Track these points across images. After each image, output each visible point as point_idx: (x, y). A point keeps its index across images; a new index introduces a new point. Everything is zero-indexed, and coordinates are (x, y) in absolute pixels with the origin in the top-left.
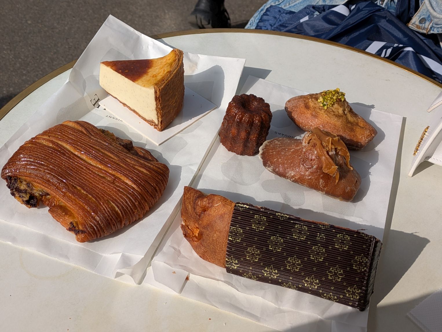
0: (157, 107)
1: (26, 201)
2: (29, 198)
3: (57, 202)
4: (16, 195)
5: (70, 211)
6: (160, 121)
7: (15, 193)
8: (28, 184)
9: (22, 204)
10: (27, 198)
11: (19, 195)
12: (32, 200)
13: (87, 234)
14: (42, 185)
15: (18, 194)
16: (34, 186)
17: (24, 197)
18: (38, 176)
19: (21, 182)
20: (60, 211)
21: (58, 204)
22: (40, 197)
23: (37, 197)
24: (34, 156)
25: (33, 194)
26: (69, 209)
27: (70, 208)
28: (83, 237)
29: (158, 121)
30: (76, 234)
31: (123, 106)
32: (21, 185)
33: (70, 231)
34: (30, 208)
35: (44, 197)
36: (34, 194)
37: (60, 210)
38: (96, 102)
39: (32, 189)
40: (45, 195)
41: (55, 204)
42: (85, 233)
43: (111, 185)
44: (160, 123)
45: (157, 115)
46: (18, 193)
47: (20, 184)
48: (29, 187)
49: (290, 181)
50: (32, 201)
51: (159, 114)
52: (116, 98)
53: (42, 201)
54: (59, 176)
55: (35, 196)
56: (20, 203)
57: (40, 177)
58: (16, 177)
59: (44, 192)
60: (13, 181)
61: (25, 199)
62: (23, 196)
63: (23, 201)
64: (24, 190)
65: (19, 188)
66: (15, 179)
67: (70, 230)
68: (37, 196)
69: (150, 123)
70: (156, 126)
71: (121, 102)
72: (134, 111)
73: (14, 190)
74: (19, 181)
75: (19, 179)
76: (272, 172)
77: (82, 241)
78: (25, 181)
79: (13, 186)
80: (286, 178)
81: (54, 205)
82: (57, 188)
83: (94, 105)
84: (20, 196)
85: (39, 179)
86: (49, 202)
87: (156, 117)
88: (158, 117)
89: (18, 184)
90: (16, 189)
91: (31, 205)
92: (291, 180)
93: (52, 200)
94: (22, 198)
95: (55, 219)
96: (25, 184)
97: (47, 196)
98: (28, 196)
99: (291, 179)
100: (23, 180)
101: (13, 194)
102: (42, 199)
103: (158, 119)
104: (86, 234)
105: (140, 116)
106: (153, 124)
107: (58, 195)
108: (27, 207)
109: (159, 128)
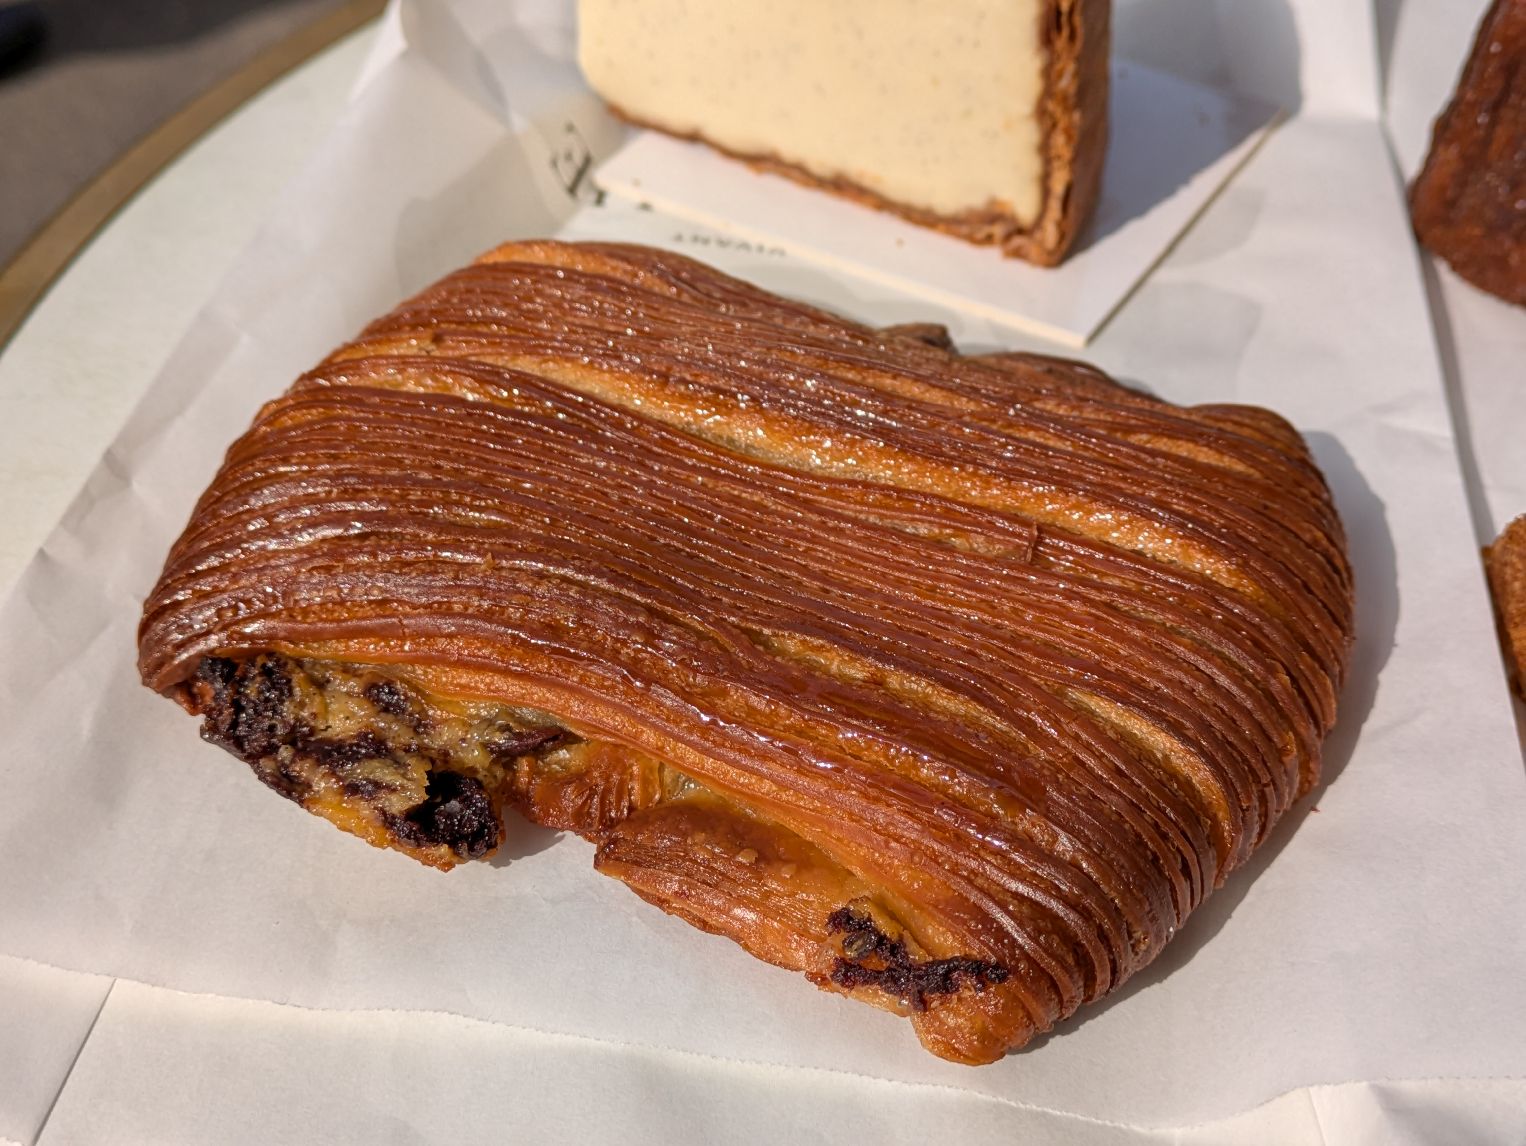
0: (1048, 92)
1: (412, 815)
2: (428, 790)
5: (780, 832)
6: (1058, 186)
7: (303, 769)
8: (378, 692)
9: (378, 842)
10: (409, 790)
11: (339, 779)
12: (454, 805)
13: (1021, 978)
14: (506, 672)
15: (333, 774)
16: (432, 698)
17: (389, 790)
18: (457, 608)
19: (321, 685)
20: (704, 849)
21: (661, 801)
22: (499, 772)
23: (480, 777)
24: (377, 480)
26: (770, 817)
27: (777, 804)
28: (996, 1018)
29: (1046, 193)
30: (922, 1004)
32: (326, 706)
33: (851, 988)
34: (447, 866)
35: (524, 765)
36: (446, 754)
37: (700, 837)
39: (420, 726)
40: (537, 752)
41: (639, 798)
42: (1003, 978)
44: (1054, 207)
45: (1045, 149)
46: (324, 769)
47: (318, 699)
48: (389, 708)
50: (455, 813)
51: (1059, 141)
52: (693, 138)
53: (519, 800)
55: (455, 768)
57: (471, 617)
58: (270, 654)
59: (521, 721)
60: (251, 690)
61: (397, 805)
62: (378, 785)
63: (388, 821)
64: (363, 736)
65: (312, 732)
66: (267, 672)
67: (847, 975)
68: (473, 770)
69: (965, 230)
70: (1018, 241)
71: (729, 154)
72: (840, 186)
73: (285, 753)
74: (297, 678)
75: (291, 665)
77: (987, 1048)
78: (347, 670)
79: (266, 723)
81: (634, 807)
82: (635, 668)
83: (573, 190)
84: (353, 789)
85: (472, 635)
86: (590, 797)
87: (1032, 165)
89: (302, 705)
90: (291, 739)
91: (453, 845)
93: (607, 779)
94: (372, 797)
96: (349, 694)
97: (555, 749)
98: (418, 773)
100: (326, 667)
101: (288, 785)
102: (514, 780)
103: (1045, 178)
104: (1012, 982)
105: (883, 204)
106: (998, 230)
107: (654, 726)
108: (427, 861)
109: (1041, 244)
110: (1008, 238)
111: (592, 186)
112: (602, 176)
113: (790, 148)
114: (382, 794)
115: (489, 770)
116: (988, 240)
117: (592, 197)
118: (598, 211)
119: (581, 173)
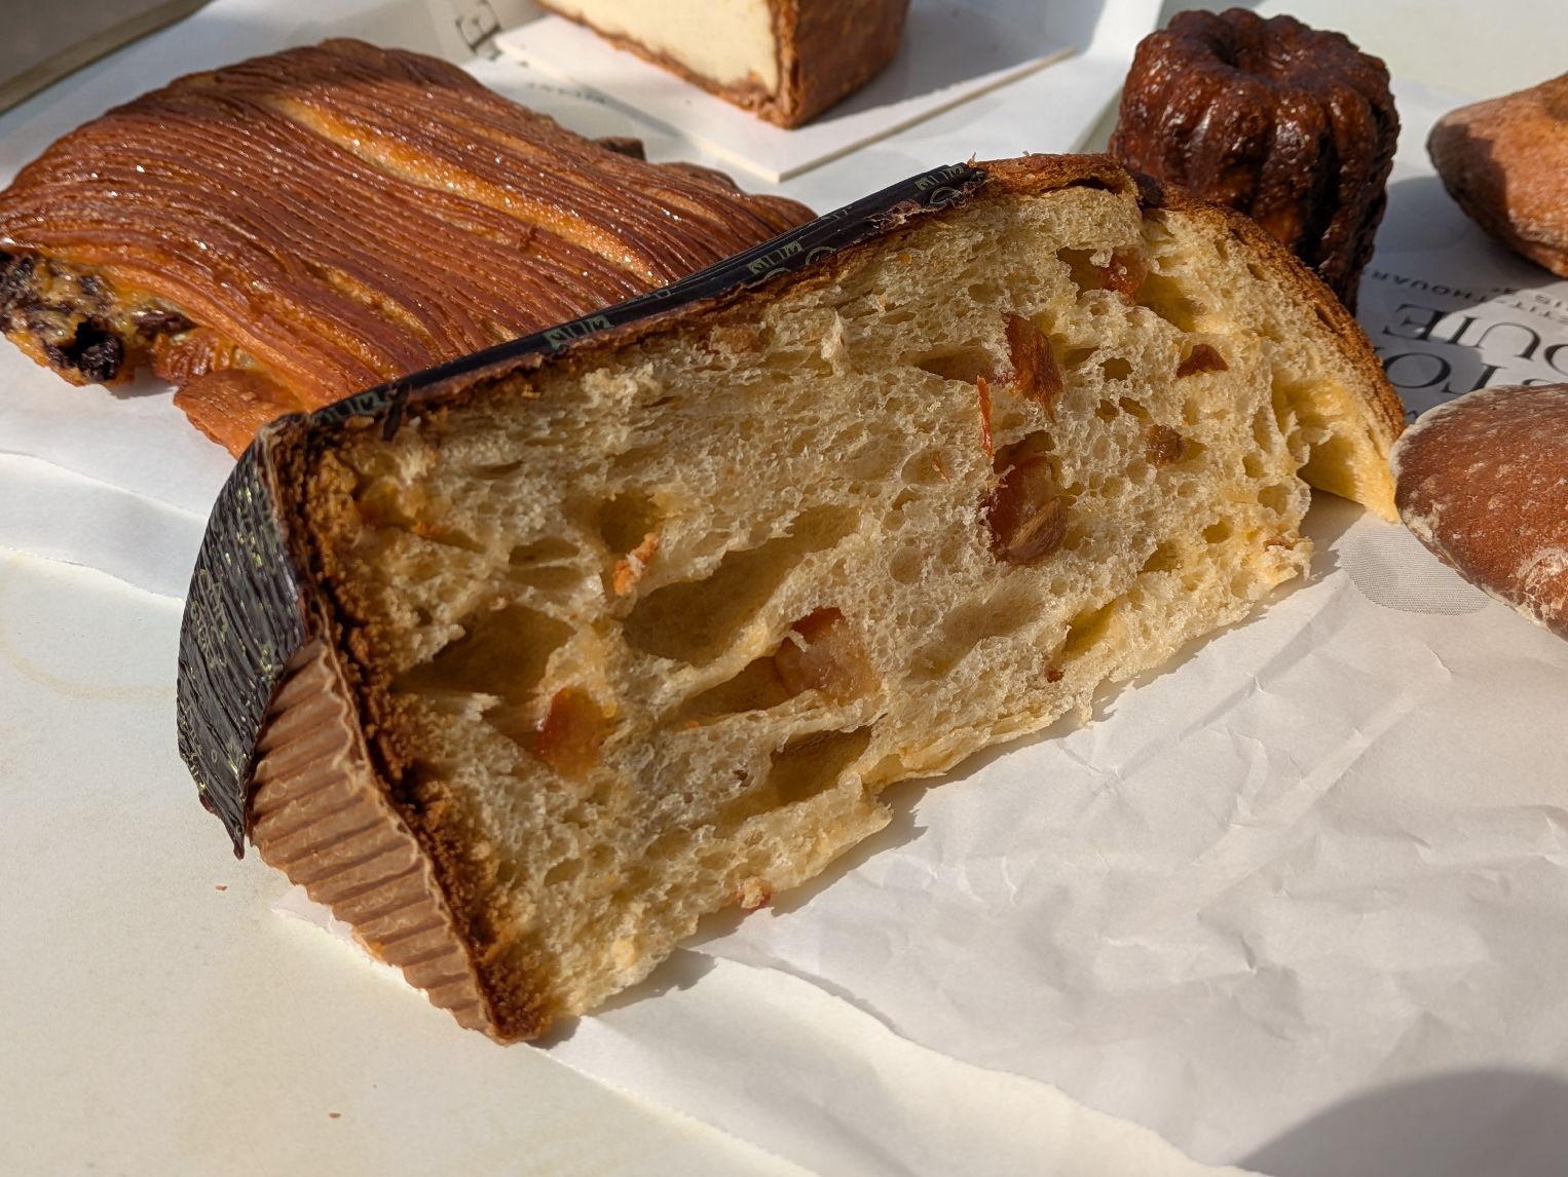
1: (62, 348)
2: (76, 333)
3: (220, 355)
4: (15, 321)
6: (787, 63)
7: (15, 314)
9: (40, 362)
10: (63, 331)
11: (28, 320)
12: (96, 348)
15: (25, 317)
16: (112, 288)
17: (52, 328)
19: (54, 274)
20: (228, 389)
21: (227, 365)
22: (141, 340)
23: (122, 337)
25: (106, 321)
26: (281, 381)
27: (284, 372)
29: (779, 65)
32: (51, 285)
34: (79, 383)
35: (159, 336)
36: (108, 322)
39: (102, 303)
40: (166, 331)
41: (212, 365)
43: (510, 258)
44: (786, 77)
45: (774, 28)
46: (24, 314)
47: (47, 281)
48: (89, 293)
49: (1537, 622)
50: (97, 354)
51: (782, 22)
52: (580, 21)
53: (148, 361)
54: (239, 221)
55: (111, 330)
56: (30, 361)
58: (32, 251)
59: (160, 307)
60: (12, 269)
61: (54, 337)
62: (47, 326)
63: (47, 348)
64: (62, 303)
65: (38, 296)
66: (25, 261)
68: (122, 334)
69: (737, 97)
70: (769, 106)
71: (602, 34)
72: (666, 60)
74: (42, 266)
75: (41, 259)
76: (1433, 549)
78: (74, 268)
80: (1509, 597)
81: (208, 370)
84: (31, 327)
85: (139, 246)
88: (778, 40)
89: (35, 282)
90: (21, 302)
91: (85, 371)
92: (1539, 615)
93: (196, 347)
94: (40, 333)
95: (205, 430)
96: (68, 282)
97: (176, 331)
98: (73, 322)
99: (1544, 608)
100: (62, 264)
102: (150, 347)
103: (778, 53)
105: (688, 73)
106: (756, 97)
107: (228, 315)
108: (66, 378)
109: (781, 109)
110: (762, 104)
111: (493, 46)
112: (500, 41)
113: (635, 31)
114: (47, 330)
115: (134, 336)
116: (750, 107)
117: (489, 54)
118: (490, 64)
119: (486, 37)
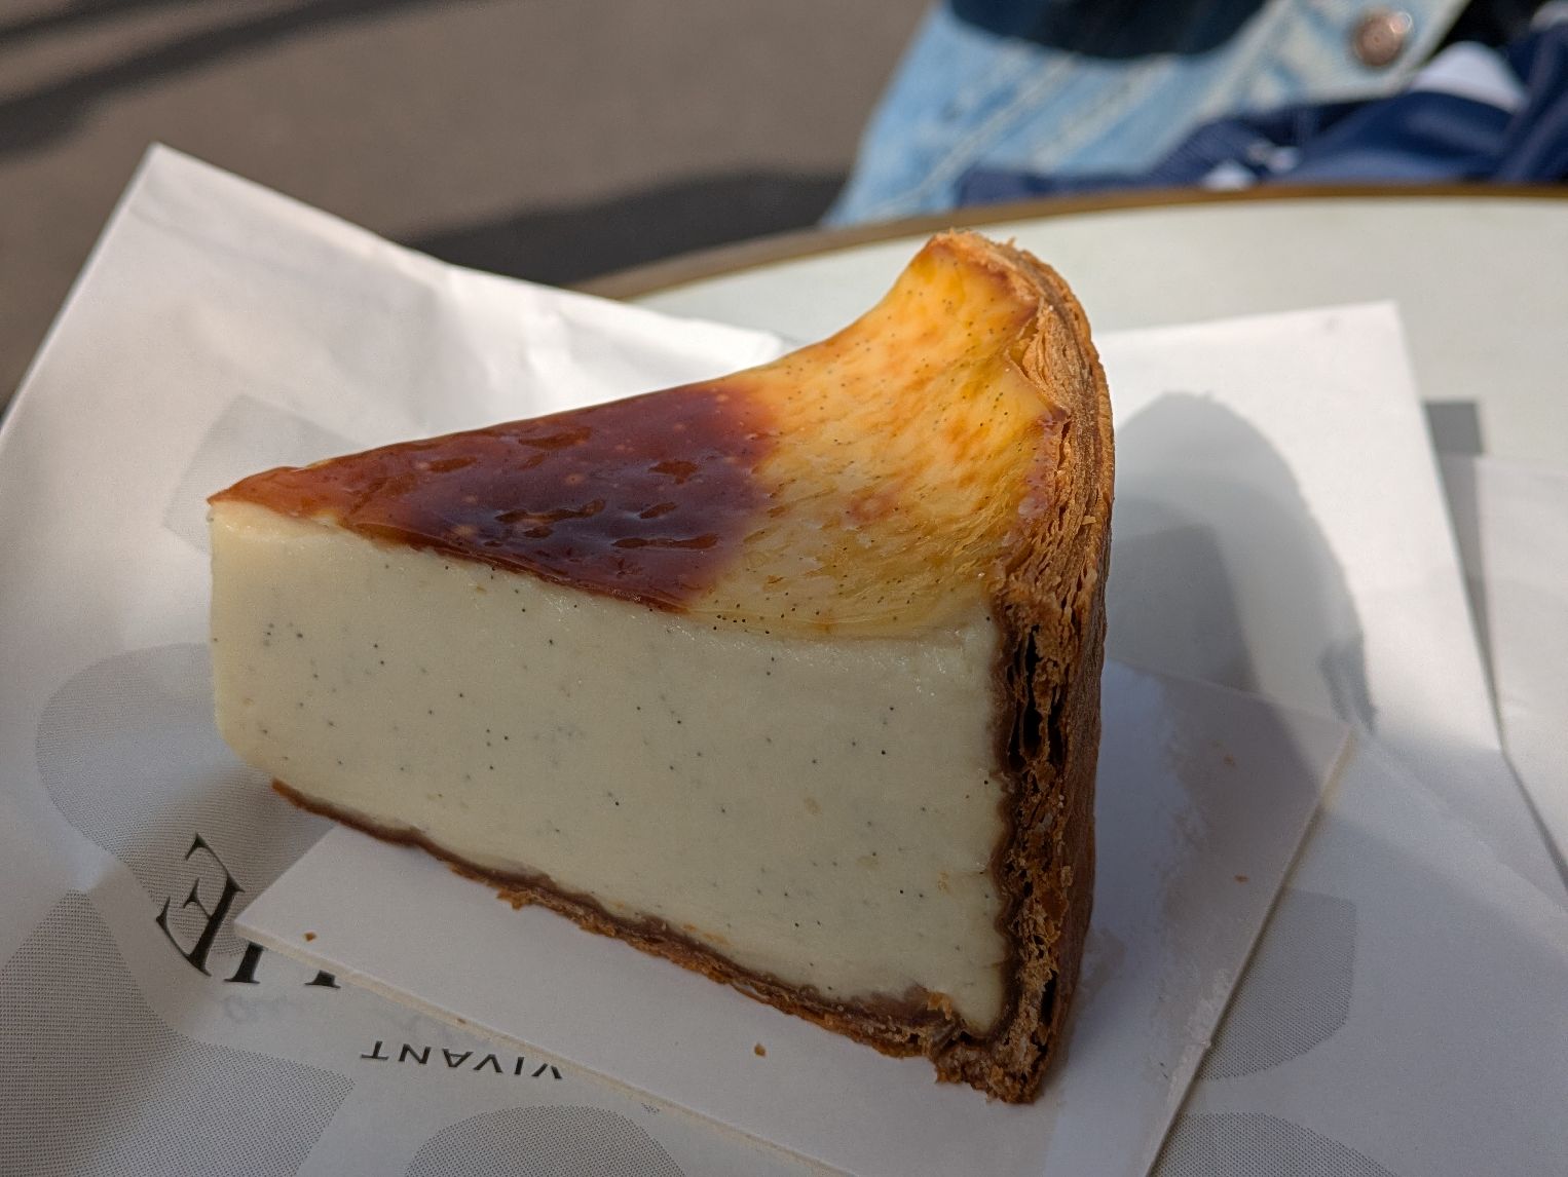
6: (1036, 983)
31: (507, 905)
38: (214, 921)
52: (408, 839)
83: (197, 958)
105: (725, 970)
106: (928, 1035)
109: (1006, 1063)
110: (945, 1046)
